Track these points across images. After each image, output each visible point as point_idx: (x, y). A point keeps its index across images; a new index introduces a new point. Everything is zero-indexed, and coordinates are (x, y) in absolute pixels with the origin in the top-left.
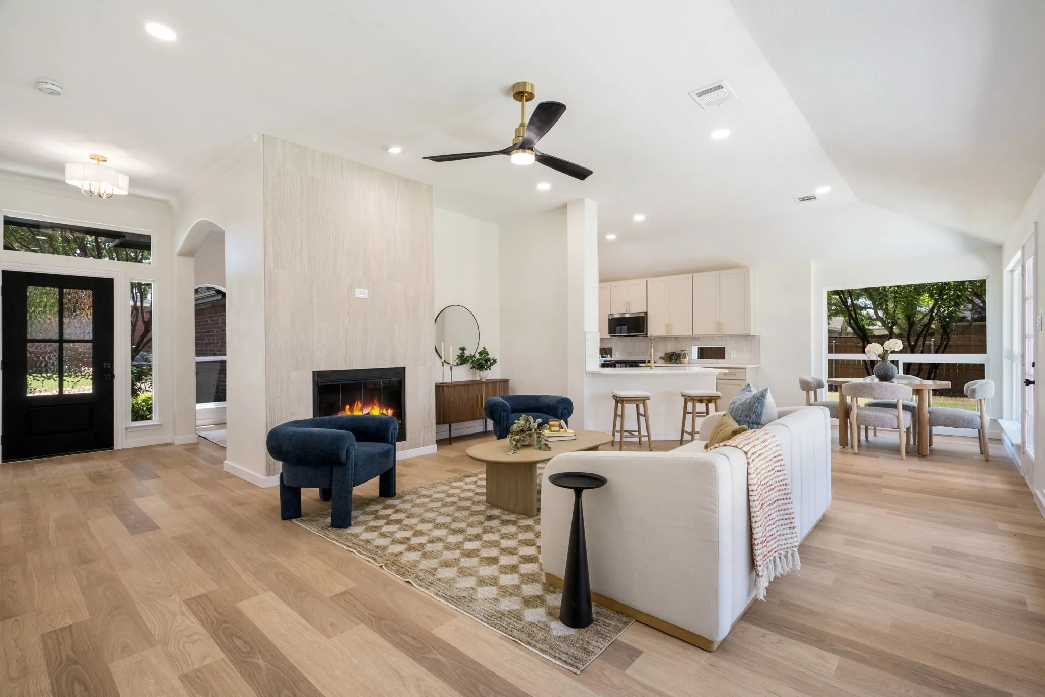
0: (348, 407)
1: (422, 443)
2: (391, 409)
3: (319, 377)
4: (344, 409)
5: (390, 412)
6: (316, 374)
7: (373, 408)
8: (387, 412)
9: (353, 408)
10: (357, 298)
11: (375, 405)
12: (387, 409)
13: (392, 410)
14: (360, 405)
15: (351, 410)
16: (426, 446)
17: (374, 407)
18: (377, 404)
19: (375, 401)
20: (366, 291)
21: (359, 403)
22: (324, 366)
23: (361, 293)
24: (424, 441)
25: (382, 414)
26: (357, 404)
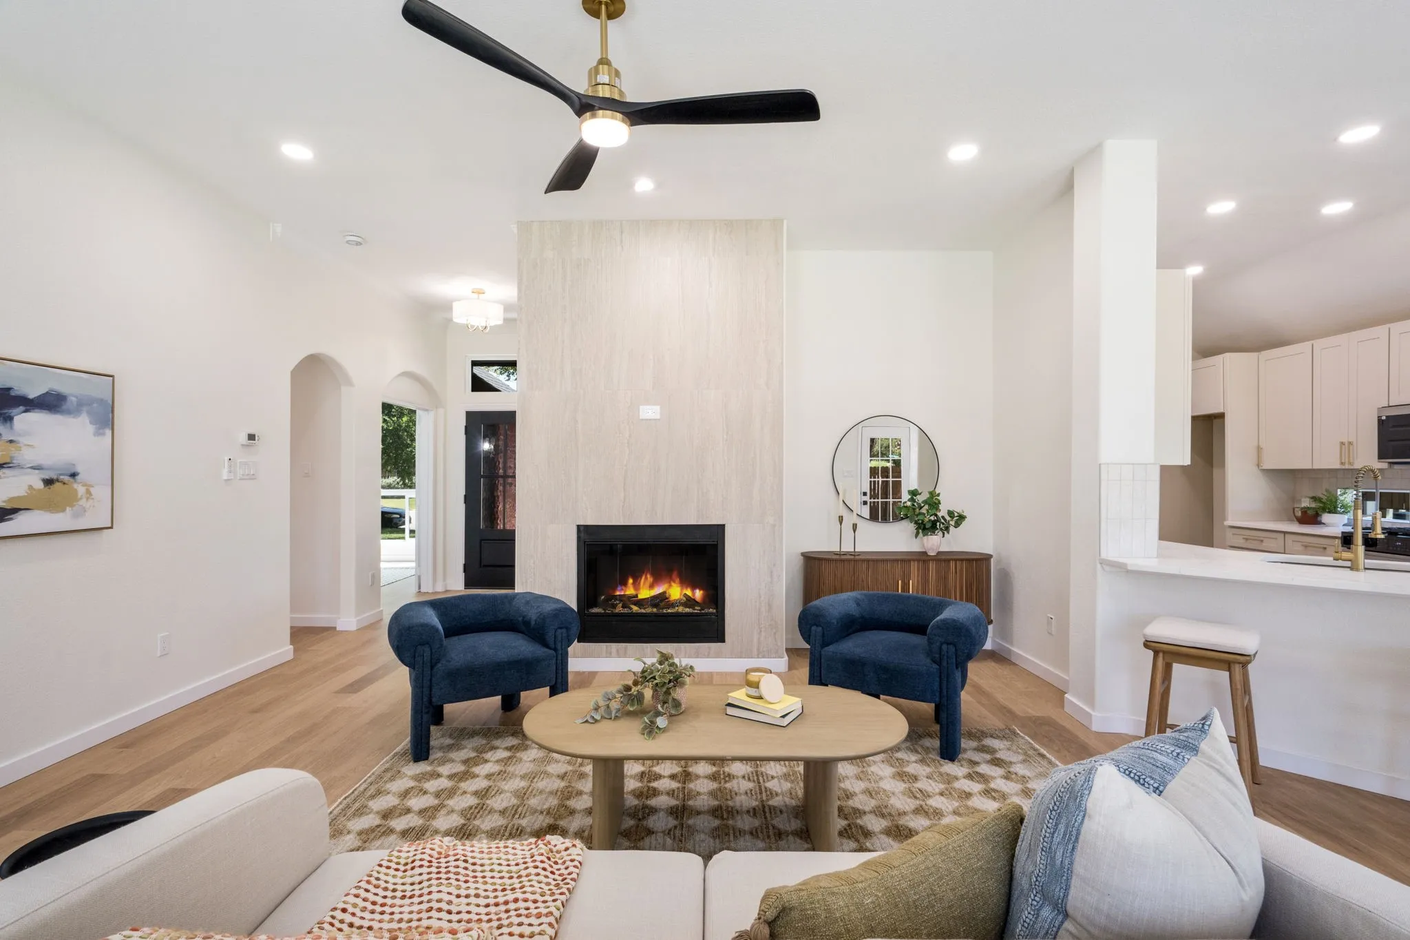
0: (631, 581)
1: (755, 652)
2: (700, 589)
3: (586, 533)
4: (624, 584)
5: (698, 594)
6: (582, 529)
7: (670, 586)
8: (694, 594)
9: (639, 583)
10: (642, 420)
11: (674, 582)
12: (693, 588)
13: (701, 592)
14: (650, 579)
15: (636, 586)
16: (764, 657)
17: (673, 584)
18: (677, 581)
19: (675, 574)
20: (657, 408)
21: (648, 576)
22: (592, 519)
23: (650, 412)
24: (758, 650)
25: (685, 595)
26: (646, 578)
